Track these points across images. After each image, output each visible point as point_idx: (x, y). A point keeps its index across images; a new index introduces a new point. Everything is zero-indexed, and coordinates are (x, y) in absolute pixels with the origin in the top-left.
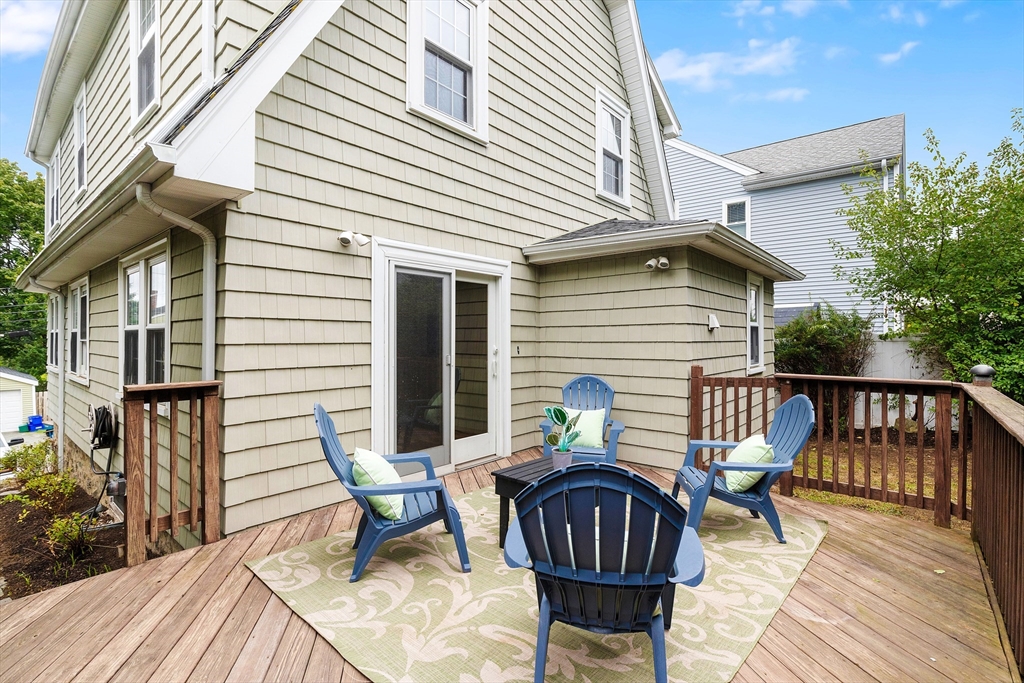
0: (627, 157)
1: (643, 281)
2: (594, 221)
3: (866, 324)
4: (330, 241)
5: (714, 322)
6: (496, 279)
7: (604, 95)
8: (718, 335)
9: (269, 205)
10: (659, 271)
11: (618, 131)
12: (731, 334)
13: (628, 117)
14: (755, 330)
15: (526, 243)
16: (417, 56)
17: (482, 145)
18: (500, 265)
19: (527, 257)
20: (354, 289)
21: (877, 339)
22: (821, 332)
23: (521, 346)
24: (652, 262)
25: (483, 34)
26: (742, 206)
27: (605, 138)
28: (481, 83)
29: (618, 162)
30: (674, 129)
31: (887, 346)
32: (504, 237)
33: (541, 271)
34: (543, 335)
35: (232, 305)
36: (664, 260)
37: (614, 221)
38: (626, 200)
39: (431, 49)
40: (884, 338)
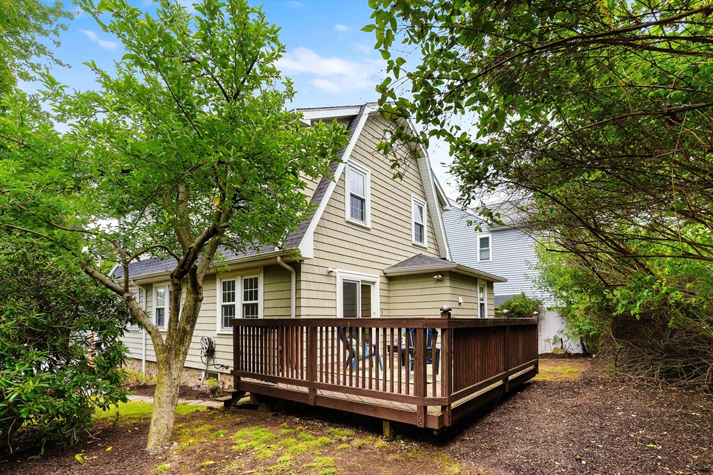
0: (425, 224)
1: (432, 284)
2: (411, 255)
3: (540, 303)
4: (324, 271)
5: (461, 300)
6: (374, 283)
7: (415, 198)
8: (463, 306)
9: (315, 262)
10: (438, 280)
11: (421, 213)
12: (470, 306)
13: (426, 205)
14: (482, 305)
15: (384, 267)
16: (348, 199)
17: (369, 229)
18: (375, 277)
19: (385, 274)
20: (331, 288)
21: (546, 310)
22: (516, 306)
23: (384, 311)
24: (436, 277)
25: (368, 184)
26: (488, 238)
27: (415, 217)
28: (368, 205)
29: (422, 226)
30: (448, 207)
31: (551, 313)
32: (377, 266)
33: (391, 279)
34: (392, 306)
35: (303, 294)
36: (440, 276)
37: (420, 256)
38: (426, 244)
39: (352, 195)
40: (549, 309)
